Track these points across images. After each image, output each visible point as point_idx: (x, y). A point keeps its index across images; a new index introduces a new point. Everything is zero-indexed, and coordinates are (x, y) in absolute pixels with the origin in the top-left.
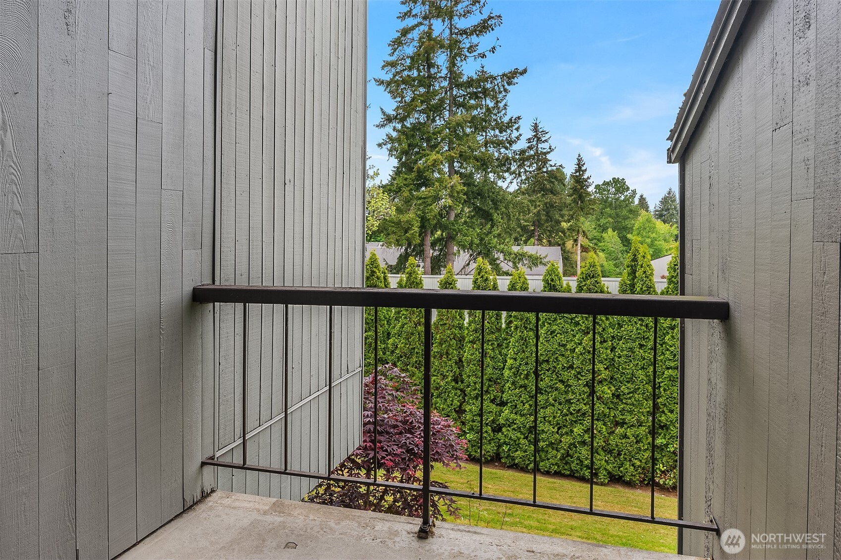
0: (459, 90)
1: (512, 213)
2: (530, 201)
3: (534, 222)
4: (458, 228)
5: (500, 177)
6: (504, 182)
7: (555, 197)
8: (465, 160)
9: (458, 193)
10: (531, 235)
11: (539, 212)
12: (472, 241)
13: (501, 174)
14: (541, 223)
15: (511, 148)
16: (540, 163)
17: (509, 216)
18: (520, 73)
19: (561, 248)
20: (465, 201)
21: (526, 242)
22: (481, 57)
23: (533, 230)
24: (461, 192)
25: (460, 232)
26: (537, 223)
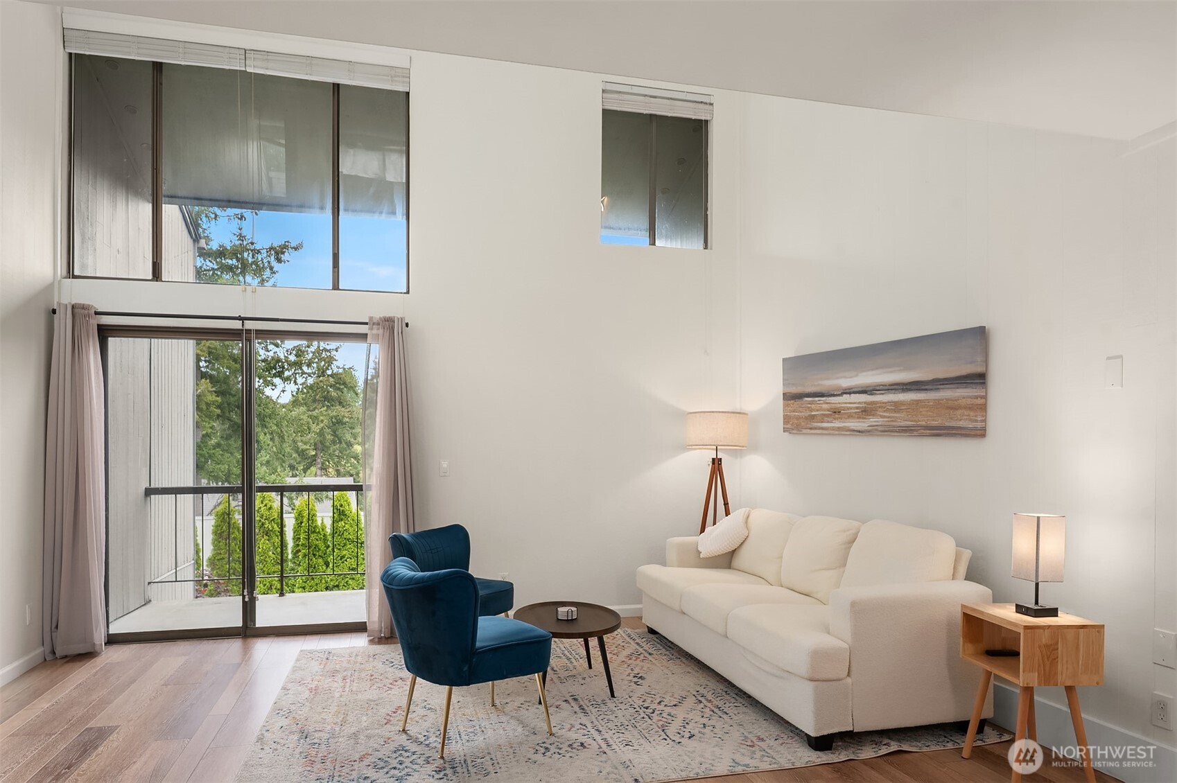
0: (205, 261)
1: (287, 432)
2: (310, 416)
3: (315, 444)
4: (208, 453)
5: (267, 383)
6: (273, 390)
7: (343, 409)
8: (217, 359)
9: (208, 405)
10: (312, 461)
11: (322, 429)
12: (229, 471)
13: (269, 379)
14: (325, 446)
15: (282, 346)
16: (323, 363)
17: (282, 437)
18: (294, 248)
19: (354, 479)
20: (218, 416)
21: (305, 471)
22: (239, 218)
23: (314, 455)
24: (213, 404)
25: (211, 459)
26: (320, 446)
